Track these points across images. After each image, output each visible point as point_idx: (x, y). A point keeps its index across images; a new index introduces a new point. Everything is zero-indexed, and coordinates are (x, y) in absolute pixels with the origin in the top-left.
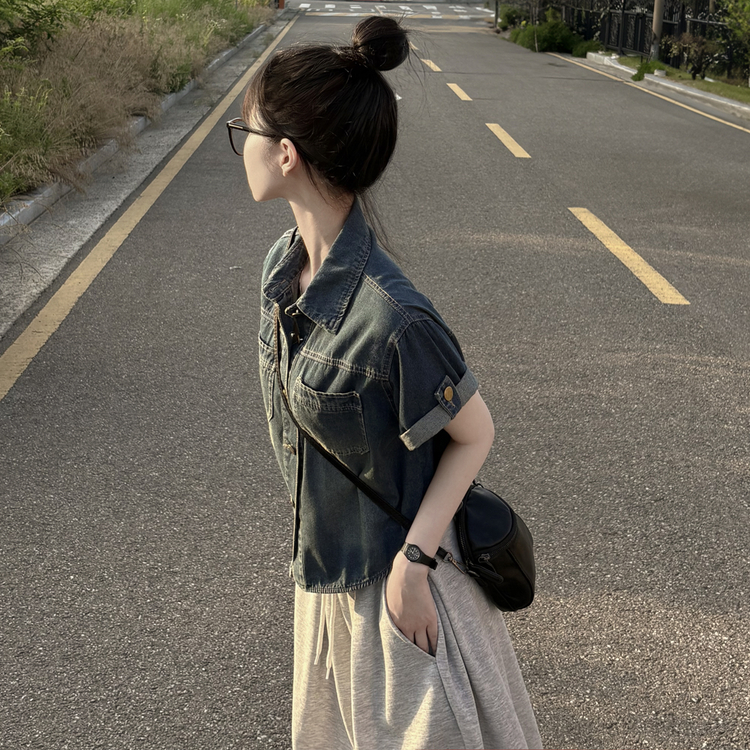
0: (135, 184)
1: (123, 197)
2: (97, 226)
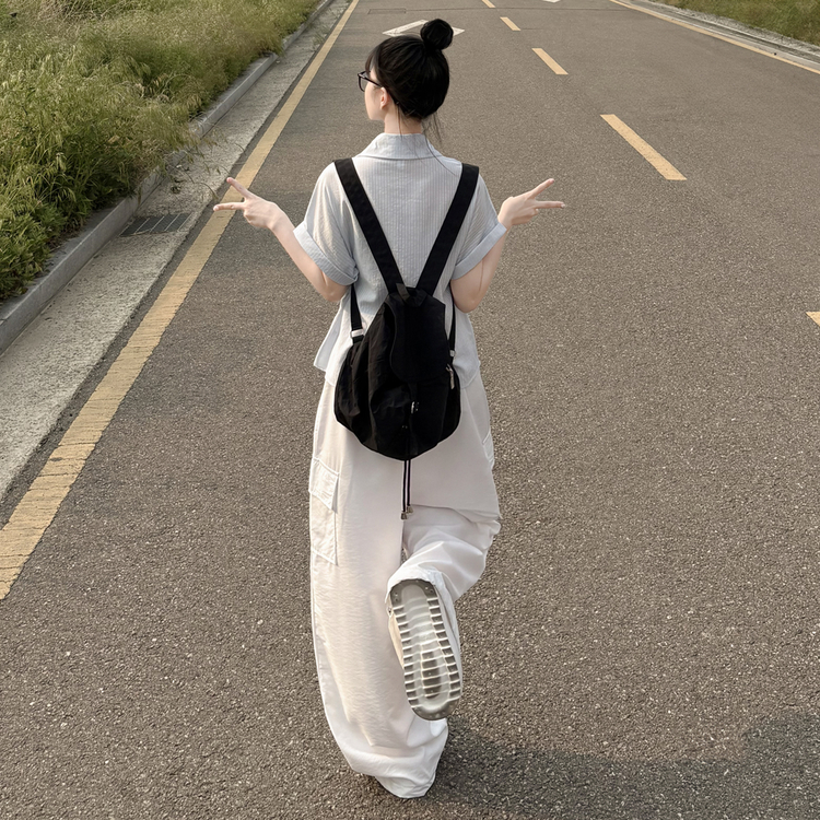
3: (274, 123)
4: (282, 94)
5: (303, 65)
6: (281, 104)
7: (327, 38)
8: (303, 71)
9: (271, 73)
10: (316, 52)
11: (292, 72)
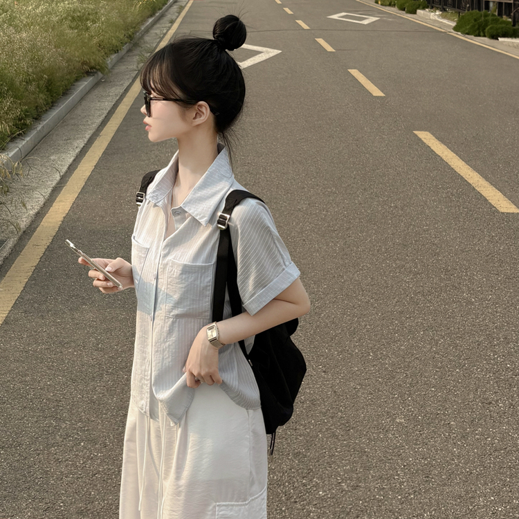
1: (88, 136)
6: (104, 123)
9: (96, 92)
11: (116, 91)
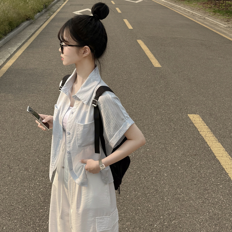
0: (26, 38)
1: (23, 42)
2: (15, 50)
3: (26, 44)
4: (31, 34)
5: (42, 24)
6: (30, 37)
7: (53, 14)
8: (41, 26)
10: (48, 19)
